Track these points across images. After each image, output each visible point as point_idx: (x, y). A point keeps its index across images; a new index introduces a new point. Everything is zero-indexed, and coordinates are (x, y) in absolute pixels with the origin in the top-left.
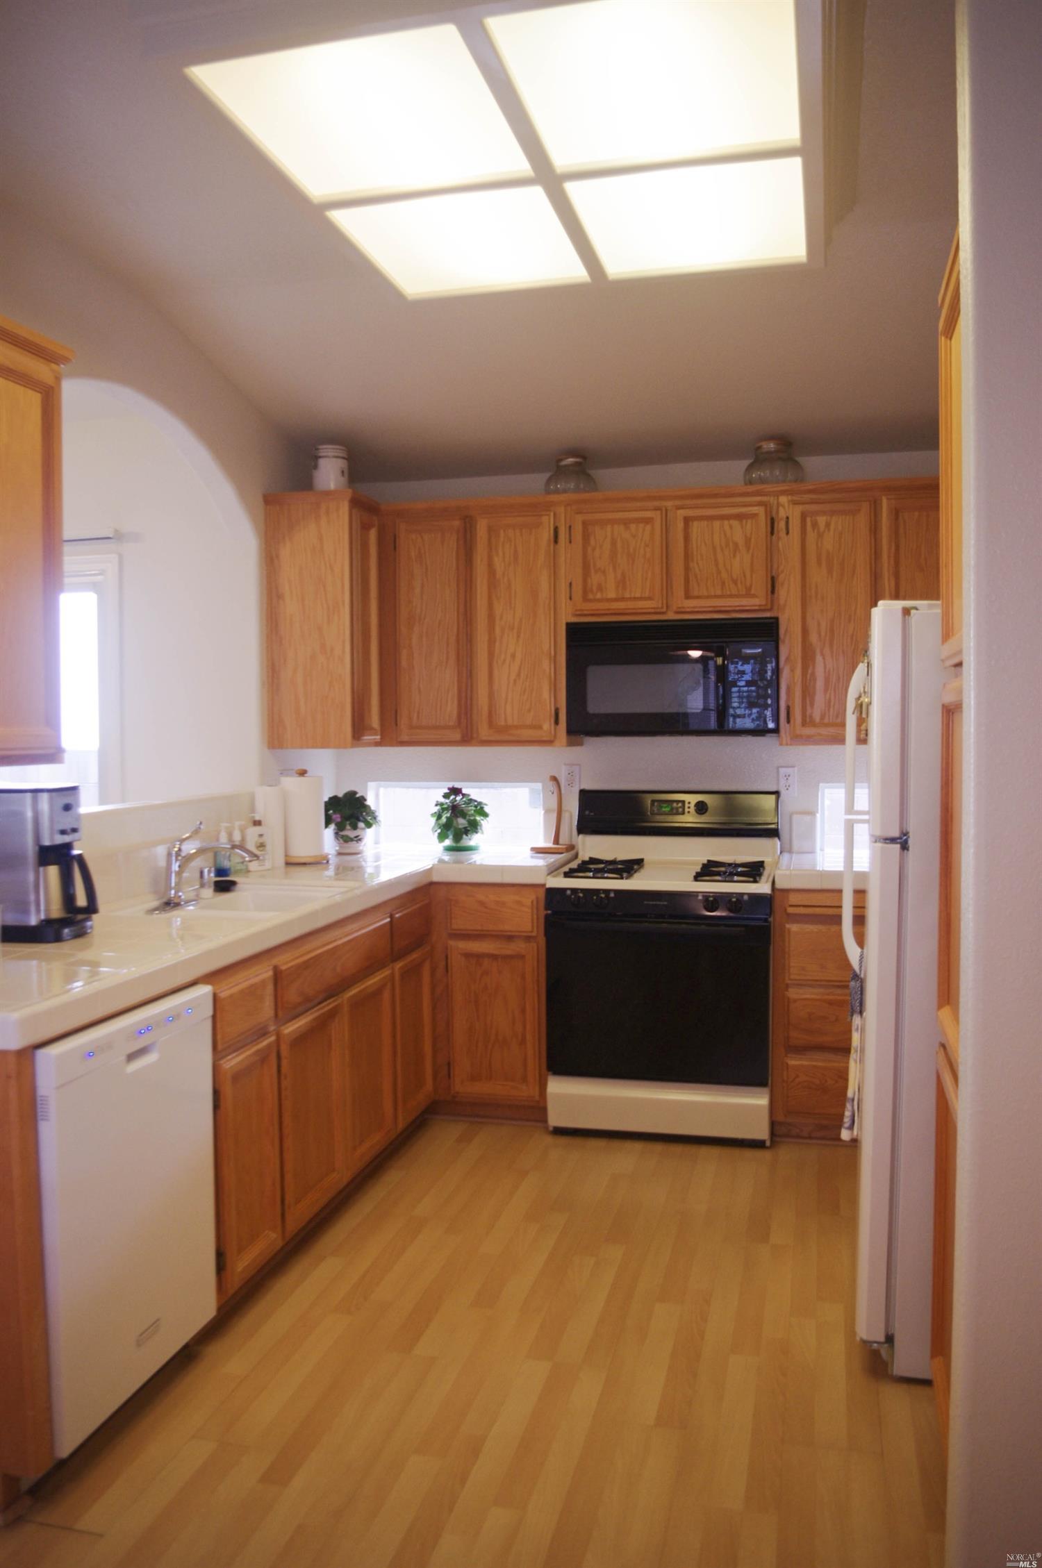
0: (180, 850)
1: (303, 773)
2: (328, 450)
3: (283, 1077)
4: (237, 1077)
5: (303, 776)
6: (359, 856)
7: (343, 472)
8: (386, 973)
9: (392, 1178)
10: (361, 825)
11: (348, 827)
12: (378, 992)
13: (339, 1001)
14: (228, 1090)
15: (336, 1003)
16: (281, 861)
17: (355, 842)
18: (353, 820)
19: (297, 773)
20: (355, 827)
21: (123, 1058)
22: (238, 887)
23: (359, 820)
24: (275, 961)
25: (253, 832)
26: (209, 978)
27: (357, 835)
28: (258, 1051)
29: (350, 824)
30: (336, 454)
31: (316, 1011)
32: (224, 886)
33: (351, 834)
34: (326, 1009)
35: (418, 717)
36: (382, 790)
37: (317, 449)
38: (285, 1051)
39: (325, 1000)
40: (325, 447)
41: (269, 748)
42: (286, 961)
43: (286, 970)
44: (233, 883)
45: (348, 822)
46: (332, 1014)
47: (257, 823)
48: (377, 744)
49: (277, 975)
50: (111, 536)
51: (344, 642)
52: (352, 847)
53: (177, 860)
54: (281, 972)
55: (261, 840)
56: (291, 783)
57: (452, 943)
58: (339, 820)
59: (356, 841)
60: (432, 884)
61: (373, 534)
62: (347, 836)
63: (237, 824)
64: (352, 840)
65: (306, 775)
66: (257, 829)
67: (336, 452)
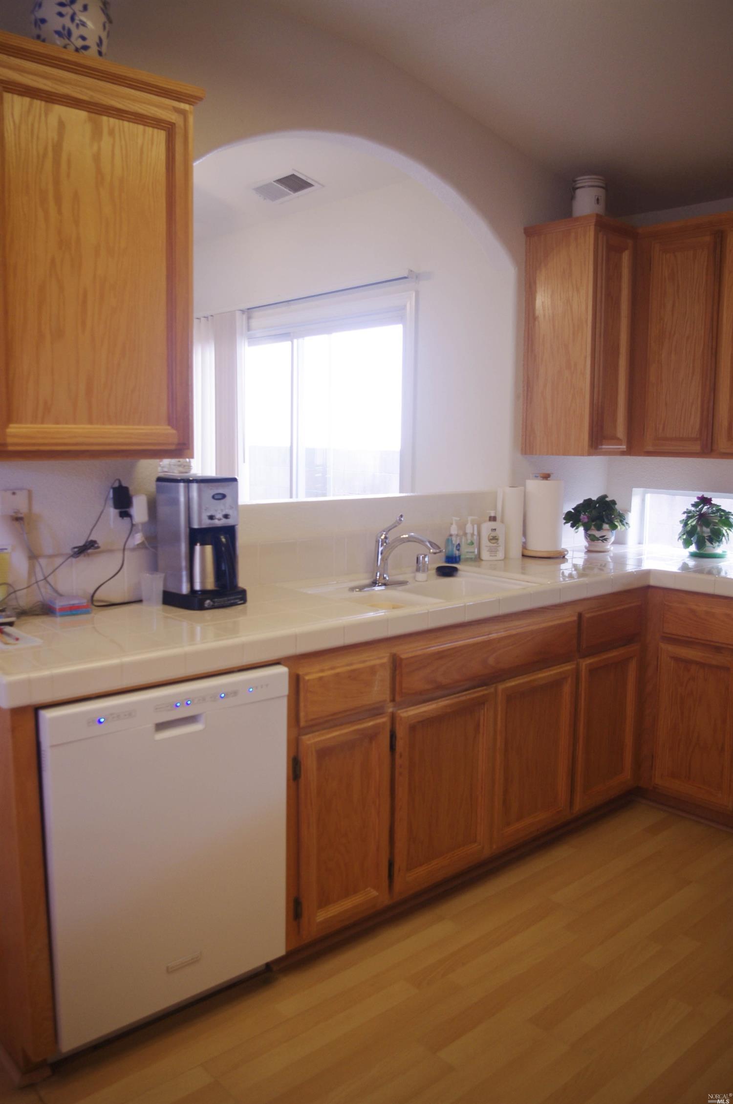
0: (386, 538)
1: (546, 477)
2: (584, 181)
3: (397, 756)
4: (324, 753)
5: (547, 480)
6: (606, 553)
7: (598, 200)
8: (568, 667)
9: (562, 853)
10: (606, 526)
11: (593, 527)
12: (556, 684)
13: (492, 690)
14: (310, 764)
15: (486, 692)
16: (516, 551)
17: (600, 541)
18: (598, 522)
19: (542, 477)
20: (599, 528)
21: (151, 726)
22: (460, 573)
23: (604, 522)
24: (395, 650)
25: (487, 527)
26: (294, 661)
27: (604, 535)
28: (358, 730)
29: (594, 525)
30: (593, 184)
31: (456, 697)
32: (447, 571)
33: (598, 534)
34: (468, 697)
35: (663, 429)
36: (648, 496)
37: (575, 181)
38: (401, 733)
39: (474, 687)
40: (582, 178)
41: (522, 454)
42: (407, 651)
43: (406, 659)
44: (456, 569)
45: (594, 523)
46: (480, 703)
47: (493, 519)
48: (623, 453)
49: (396, 664)
50: (406, 276)
51: (586, 357)
52: (599, 545)
53: (381, 546)
54: (401, 660)
55: (494, 534)
56: (534, 486)
57: (663, 646)
58: (586, 520)
59: (602, 541)
60: (649, 587)
61: (626, 257)
62: (594, 536)
63: (470, 518)
64: (598, 539)
65: (549, 479)
66: (492, 525)
67: (595, 181)
